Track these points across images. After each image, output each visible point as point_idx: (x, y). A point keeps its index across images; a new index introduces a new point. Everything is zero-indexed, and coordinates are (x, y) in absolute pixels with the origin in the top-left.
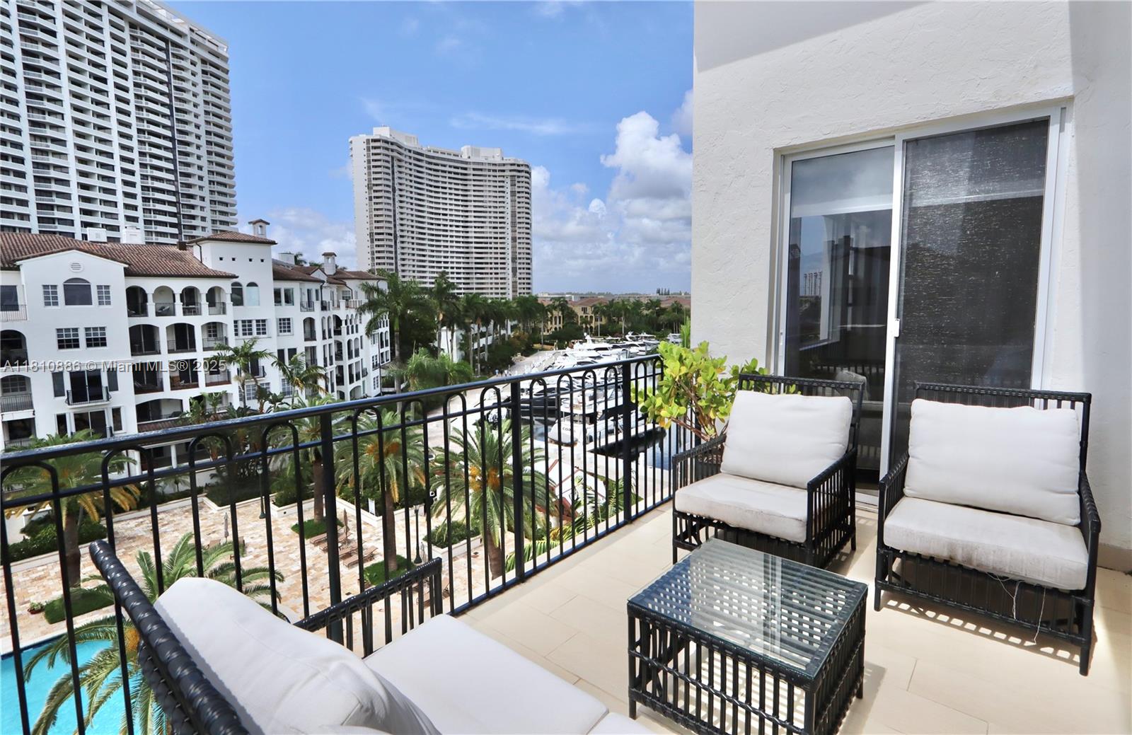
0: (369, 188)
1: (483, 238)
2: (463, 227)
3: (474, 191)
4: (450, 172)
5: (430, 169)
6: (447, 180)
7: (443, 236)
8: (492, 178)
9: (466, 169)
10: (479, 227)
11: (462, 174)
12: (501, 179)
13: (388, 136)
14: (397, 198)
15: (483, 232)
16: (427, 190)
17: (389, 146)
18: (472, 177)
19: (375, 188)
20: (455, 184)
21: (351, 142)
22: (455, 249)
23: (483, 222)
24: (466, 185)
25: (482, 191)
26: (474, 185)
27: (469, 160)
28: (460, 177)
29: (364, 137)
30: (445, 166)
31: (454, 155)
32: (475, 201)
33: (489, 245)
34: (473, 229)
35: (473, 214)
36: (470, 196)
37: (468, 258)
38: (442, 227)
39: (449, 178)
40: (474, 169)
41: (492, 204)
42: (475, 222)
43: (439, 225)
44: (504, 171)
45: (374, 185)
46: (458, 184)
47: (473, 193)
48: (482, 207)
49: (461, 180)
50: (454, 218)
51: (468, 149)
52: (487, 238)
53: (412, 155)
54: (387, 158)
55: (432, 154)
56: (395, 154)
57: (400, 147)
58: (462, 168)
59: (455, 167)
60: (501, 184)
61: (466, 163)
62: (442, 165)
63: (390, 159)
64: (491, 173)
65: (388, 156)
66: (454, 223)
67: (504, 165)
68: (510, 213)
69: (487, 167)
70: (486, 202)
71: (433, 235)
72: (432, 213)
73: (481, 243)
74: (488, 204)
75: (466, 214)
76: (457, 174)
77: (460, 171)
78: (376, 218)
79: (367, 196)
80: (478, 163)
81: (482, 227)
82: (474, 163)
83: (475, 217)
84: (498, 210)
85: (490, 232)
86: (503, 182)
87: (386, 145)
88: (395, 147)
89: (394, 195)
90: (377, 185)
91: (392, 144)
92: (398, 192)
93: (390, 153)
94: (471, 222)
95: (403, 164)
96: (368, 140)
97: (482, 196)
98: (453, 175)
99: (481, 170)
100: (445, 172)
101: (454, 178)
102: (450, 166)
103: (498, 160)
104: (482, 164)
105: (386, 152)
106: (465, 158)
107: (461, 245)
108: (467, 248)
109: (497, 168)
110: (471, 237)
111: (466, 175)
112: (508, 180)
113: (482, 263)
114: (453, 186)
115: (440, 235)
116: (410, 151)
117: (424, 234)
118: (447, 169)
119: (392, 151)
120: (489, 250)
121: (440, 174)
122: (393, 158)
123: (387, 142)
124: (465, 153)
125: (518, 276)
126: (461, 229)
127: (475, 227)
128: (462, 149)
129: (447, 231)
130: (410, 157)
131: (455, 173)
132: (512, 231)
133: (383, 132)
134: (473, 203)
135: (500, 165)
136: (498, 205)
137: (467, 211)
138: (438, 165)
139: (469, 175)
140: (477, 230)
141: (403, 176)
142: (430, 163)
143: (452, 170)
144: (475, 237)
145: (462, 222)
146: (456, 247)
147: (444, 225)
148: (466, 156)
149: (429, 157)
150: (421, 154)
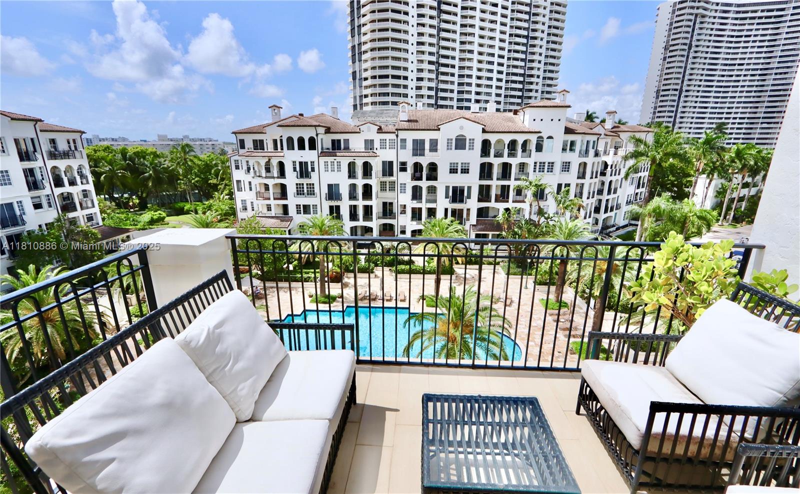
0: (666, 49)
1: (783, 84)
2: (760, 75)
3: (787, 33)
4: (760, 18)
5: (736, 19)
6: (755, 27)
7: (733, 87)
9: (783, 10)
10: (781, 74)
11: (776, 17)
14: (691, 55)
15: (786, 79)
16: (727, 42)
19: (671, 48)
20: (764, 29)
21: (658, 9)
22: (743, 100)
23: (788, 67)
24: (778, 28)
28: (773, 20)
30: (756, 11)
32: (784, 45)
34: (773, 77)
36: (780, 39)
37: (757, 107)
38: (734, 78)
39: (758, 24)
42: (778, 68)
43: (731, 76)
45: (671, 46)
46: (767, 29)
48: (794, 49)
49: (773, 23)
50: (752, 67)
53: (720, 8)
54: (690, 17)
56: (701, 11)
57: (707, 2)
58: (778, 10)
59: (769, 11)
62: (752, 12)
63: (693, 17)
65: (692, 14)
66: (751, 72)
71: (721, 87)
72: (726, 65)
73: (780, 90)
75: (768, 61)
76: (770, 17)
77: (774, 13)
78: (665, 75)
79: (662, 56)
81: (785, 73)
83: (779, 62)
87: (693, 4)
88: (702, 4)
89: (689, 52)
90: (674, 45)
92: (693, 49)
93: (695, 11)
94: (772, 69)
95: (707, 19)
96: (675, 4)
98: (763, 20)
100: (754, 18)
101: (763, 24)
102: (763, 11)
105: (691, 11)
107: (753, 94)
108: (760, 97)
110: (768, 85)
111: (781, 16)
113: (774, 112)
114: (760, 32)
115: (729, 87)
116: (717, 4)
117: (712, 86)
118: (759, 14)
119: (698, 8)
121: (748, 21)
122: (696, 15)
126: (757, 78)
127: (776, 74)
129: (739, 81)
130: (716, 11)
131: (767, 17)
137: (770, 58)
138: (747, 12)
139: (786, 15)
140: (778, 76)
141: (704, 31)
142: (738, 12)
143: (765, 14)
144: (773, 85)
145: (761, 69)
146: (746, 97)
147: (737, 76)
149: (739, 6)
150: (730, 5)
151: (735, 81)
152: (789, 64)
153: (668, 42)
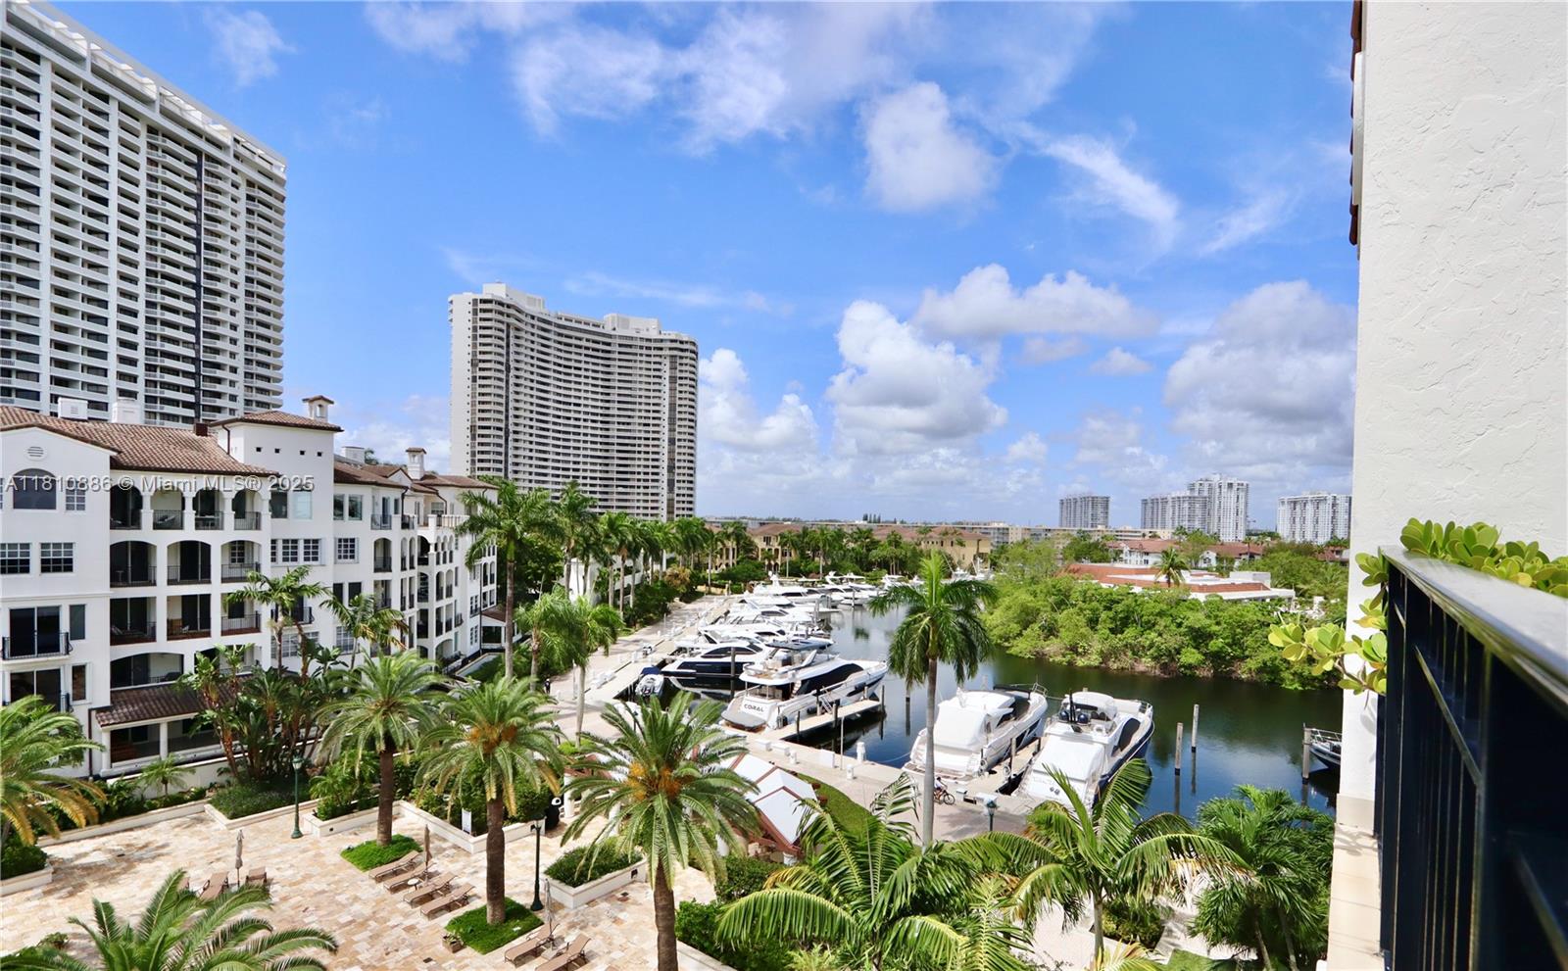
0: (474, 364)
1: (629, 438)
2: (602, 422)
3: (619, 374)
4: (587, 348)
5: (560, 343)
6: (583, 358)
7: (574, 433)
8: (644, 358)
9: (609, 344)
10: (624, 424)
11: (603, 351)
12: (658, 359)
13: (504, 297)
14: (512, 381)
15: (630, 431)
16: (555, 371)
17: (505, 310)
18: (617, 356)
19: (482, 365)
20: (594, 364)
21: (451, 302)
22: (589, 453)
23: (629, 417)
24: (608, 366)
25: (630, 375)
26: (620, 367)
27: (613, 333)
28: (600, 354)
29: (470, 296)
30: (580, 339)
31: (594, 325)
32: (619, 388)
33: (637, 449)
34: (616, 426)
35: (617, 405)
36: (614, 380)
37: (607, 465)
38: (572, 422)
39: (586, 355)
40: (620, 345)
41: (643, 393)
42: (619, 416)
43: (569, 418)
44: (661, 349)
45: (480, 361)
46: (597, 364)
47: (617, 377)
48: (630, 396)
49: (602, 358)
50: (590, 410)
51: (613, 317)
52: (635, 438)
53: (535, 322)
54: (500, 326)
55: (563, 322)
56: (512, 320)
57: (519, 311)
58: (604, 343)
59: (594, 342)
60: (657, 366)
61: (610, 336)
62: (577, 338)
63: (504, 327)
64: (644, 351)
65: (502, 322)
66: (590, 417)
67: (662, 341)
68: (667, 407)
69: (639, 343)
70: (635, 389)
71: (559, 432)
72: (560, 402)
73: (627, 445)
74: (639, 393)
75: (607, 405)
76: (598, 350)
77: (601, 346)
78: (479, 405)
79: (470, 375)
80: (626, 337)
81: (628, 424)
82: (621, 337)
83: (619, 409)
84: (652, 401)
85: (640, 431)
86: (660, 363)
87: (500, 308)
88: (512, 311)
89: (507, 376)
90: (484, 361)
91: (509, 306)
92: (513, 372)
93: (505, 319)
94: (613, 416)
95: (522, 334)
96: (475, 301)
97: (630, 382)
98: (590, 352)
99: (630, 346)
100: (580, 347)
101: (592, 356)
102: (588, 340)
103: (654, 335)
104: (632, 338)
105: (500, 317)
106: (608, 330)
107: (599, 446)
108: (607, 451)
109: (653, 345)
110: (613, 437)
111: (609, 352)
112: (667, 361)
113: (626, 473)
114: (590, 367)
115: (568, 433)
116: (533, 317)
117: (548, 430)
118: (584, 343)
119: (508, 316)
120: (637, 456)
121: (573, 349)
122: (508, 325)
123: (501, 304)
124: (609, 322)
125: (676, 491)
126: (599, 425)
127: (619, 423)
128: (605, 317)
129: (579, 427)
130: (533, 326)
131: (594, 350)
132: (670, 430)
133: (497, 291)
134: (617, 391)
135: (656, 341)
136: (652, 394)
137: (608, 401)
138: (570, 337)
139: (614, 352)
140: (622, 427)
141: (522, 350)
142: (560, 335)
143: (590, 345)
144: (619, 437)
145: (602, 415)
146: (592, 449)
147: (576, 419)
148: (611, 328)
149: (559, 326)
150: (549, 323)
151: (575, 426)
153: (474, 354)
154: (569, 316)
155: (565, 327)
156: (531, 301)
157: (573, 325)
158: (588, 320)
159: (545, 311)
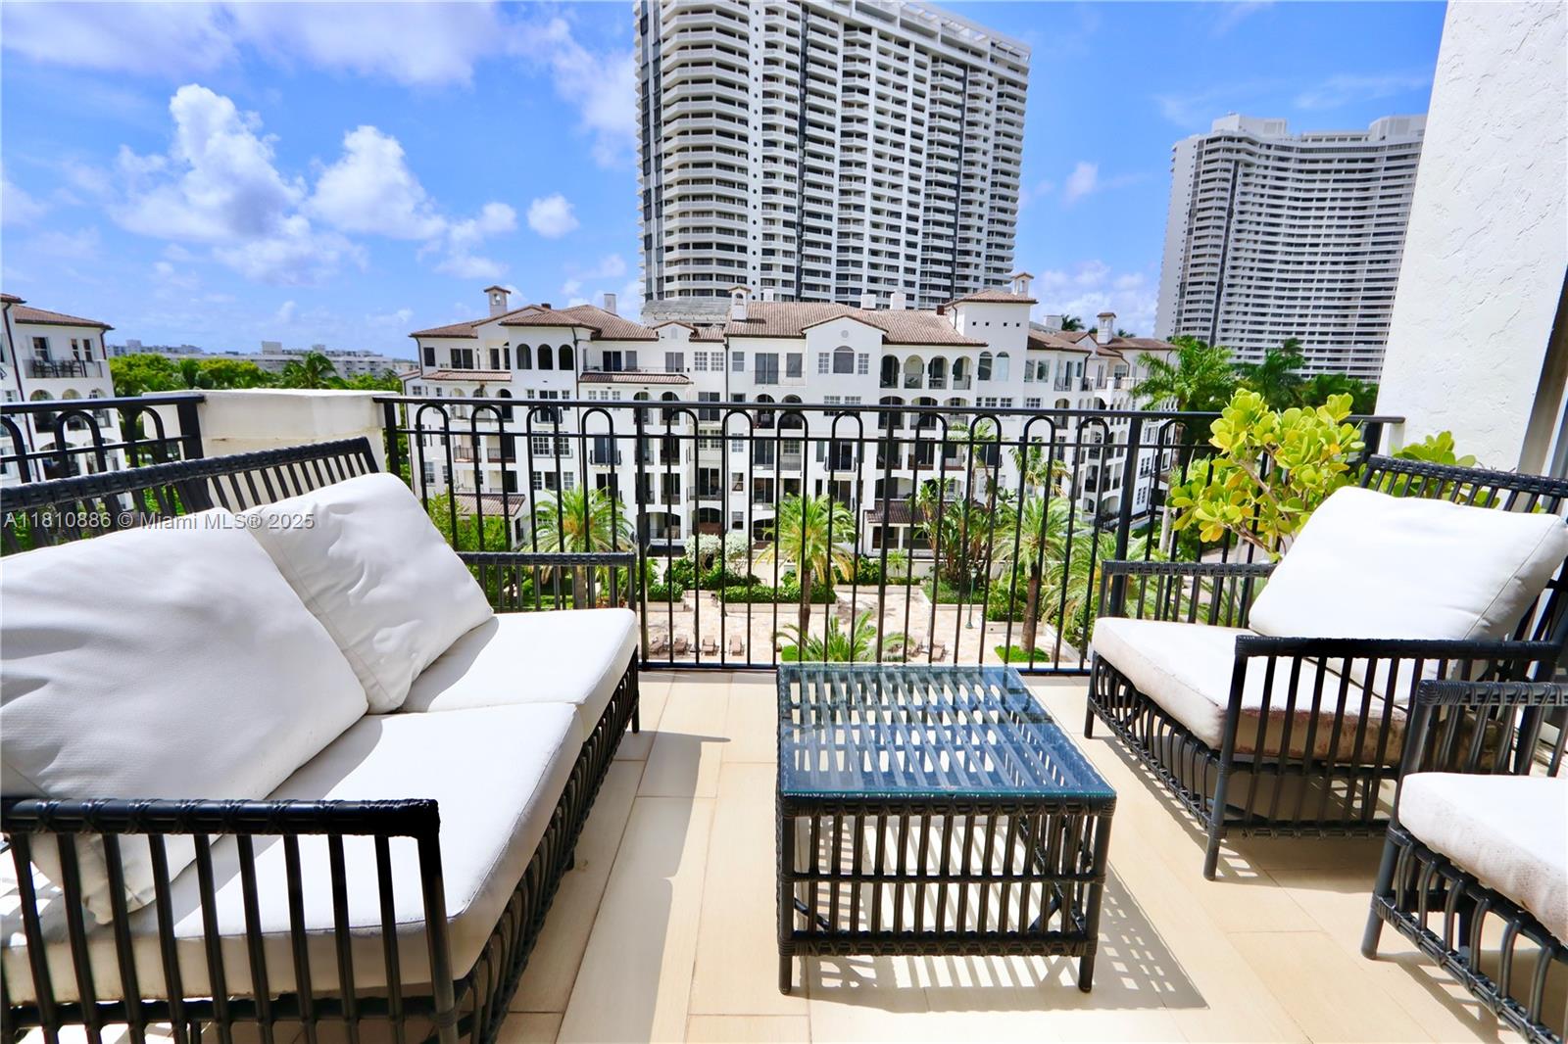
0: (1191, 215)
1: (1384, 280)
2: (1346, 263)
3: (1382, 197)
4: (1338, 171)
5: (1301, 171)
6: (1331, 185)
7: (1305, 281)
9: (1372, 160)
10: (1378, 262)
11: (1362, 171)
13: (1236, 129)
14: (1234, 226)
15: (1386, 270)
16: (1289, 208)
17: (1235, 145)
18: (1382, 174)
19: (1201, 215)
20: (1345, 190)
21: (1175, 150)
22: (1322, 303)
23: (1389, 252)
24: (1367, 189)
26: (1384, 188)
27: (1381, 144)
28: (1357, 176)
29: (1196, 138)
30: (1330, 161)
31: (1353, 139)
32: (1379, 216)
34: (1367, 266)
35: (1372, 239)
36: (1373, 207)
37: (1346, 316)
38: (1305, 267)
39: (1335, 181)
40: (1390, 158)
42: (1372, 253)
43: (1301, 263)
45: (1199, 210)
46: (1351, 190)
47: (1378, 202)
48: (1395, 224)
49: (1359, 181)
50: (1331, 249)
51: (1384, 124)
53: (1272, 152)
54: (1226, 165)
55: (1310, 145)
56: (1243, 156)
57: (1252, 143)
58: (1365, 160)
59: (1350, 161)
61: (1376, 149)
62: (1325, 161)
63: (1231, 166)
65: (1229, 161)
66: (1331, 258)
71: (1286, 280)
72: (1290, 245)
73: (1380, 289)
75: (1357, 240)
76: (1353, 171)
77: (1360, 165)
78: (1193, 260)
79: (1186, 228)
80: (1400, 146)
81: (1385, 261)
82: (1391, 147)
83: (1374, 244)
87: (1229, 145)
88: (1244, 145)
89: (1229, 222)
90: (1204, 210)
91: (1240, 140)
92: (1236, 217)
93: (1234, 156)
94: (1364, 253)
95: (1253, 170)
96: (1201, 143)
97: (1398, 205)
98: (1343, 176)
99: (1405, 157)
100: (1328, 171)
101: (1343, 181)
102: (1341, 161)
104: (1410, 145)
105: (1228, 155)
106: (1373, 142)
107: (1337, 294)
108: (1349, 299)
110: (1360, 280)
111: (1370, 170)
113: (1373, 325)
114: (1340, 194)
115: (1298, 281)
116: (1269, 147)
117: (1271, 279)
118: (1335, 166)
119: (1238, 151)
121: (1318, 176)
122: (1237, 163)
123: (1231, 139)
124: (1376, 131)
126: (1342, 267)
127: (1371, 262)
128: (1371, 125)
129: (1313, 272)
130: (1268, 157)
131: (1348, 171)
133: (1229, 125)
134: (1375, 220)
137: (1360, 235)
138: (1316, 161)
139: (1377, 169)
140: (1375, 266)
141: (1251, 189)
142: (1302, 161)
143: (1346, 166)
144: (1368, 280)
145: (1347, 254)
146: (1327, 298)
147: (1310, 263)
148: (1378, 136)
149: (1303, 151)
150: (1289, 149)
151: (1307, 272)
152: (1390, 247)
153: (1193, 203)
154: (1317, 134)
155: (1310, 150)
156: (1269, 127)
157: (1324, 144)
158: (1343, 134)
159: (1287, 136)
